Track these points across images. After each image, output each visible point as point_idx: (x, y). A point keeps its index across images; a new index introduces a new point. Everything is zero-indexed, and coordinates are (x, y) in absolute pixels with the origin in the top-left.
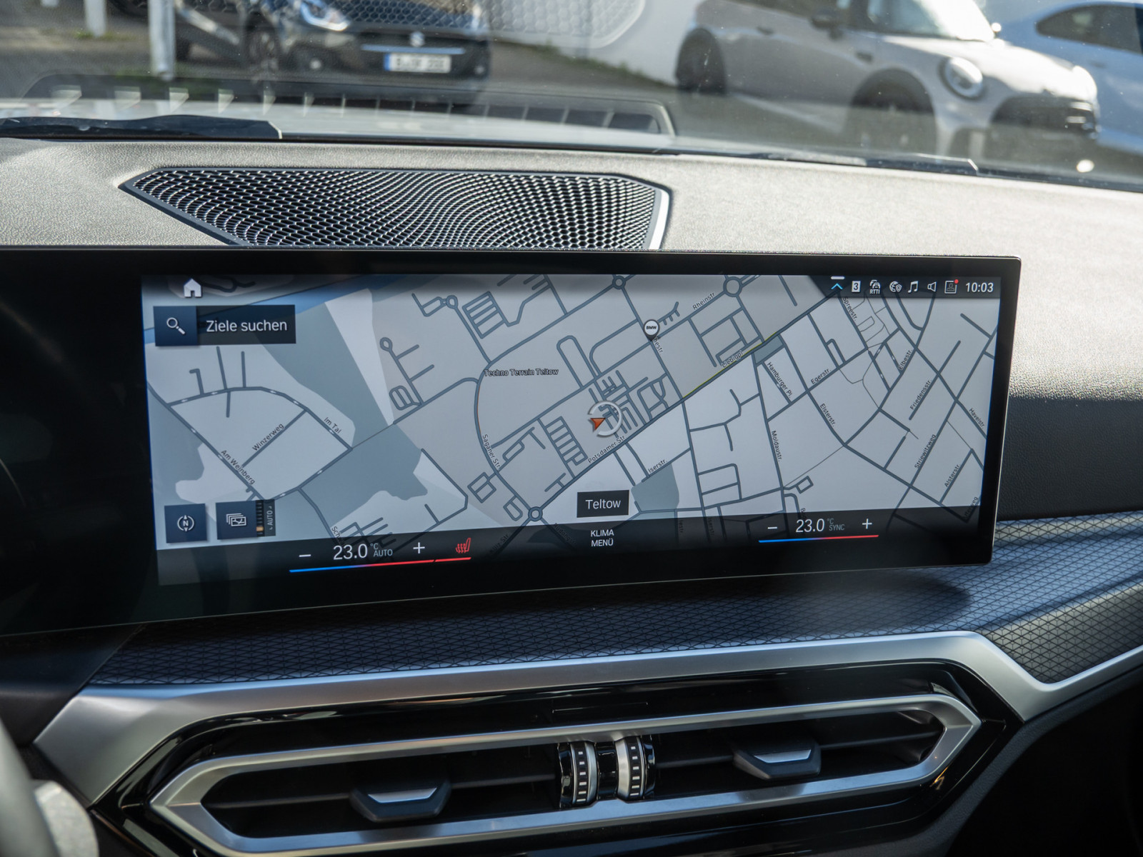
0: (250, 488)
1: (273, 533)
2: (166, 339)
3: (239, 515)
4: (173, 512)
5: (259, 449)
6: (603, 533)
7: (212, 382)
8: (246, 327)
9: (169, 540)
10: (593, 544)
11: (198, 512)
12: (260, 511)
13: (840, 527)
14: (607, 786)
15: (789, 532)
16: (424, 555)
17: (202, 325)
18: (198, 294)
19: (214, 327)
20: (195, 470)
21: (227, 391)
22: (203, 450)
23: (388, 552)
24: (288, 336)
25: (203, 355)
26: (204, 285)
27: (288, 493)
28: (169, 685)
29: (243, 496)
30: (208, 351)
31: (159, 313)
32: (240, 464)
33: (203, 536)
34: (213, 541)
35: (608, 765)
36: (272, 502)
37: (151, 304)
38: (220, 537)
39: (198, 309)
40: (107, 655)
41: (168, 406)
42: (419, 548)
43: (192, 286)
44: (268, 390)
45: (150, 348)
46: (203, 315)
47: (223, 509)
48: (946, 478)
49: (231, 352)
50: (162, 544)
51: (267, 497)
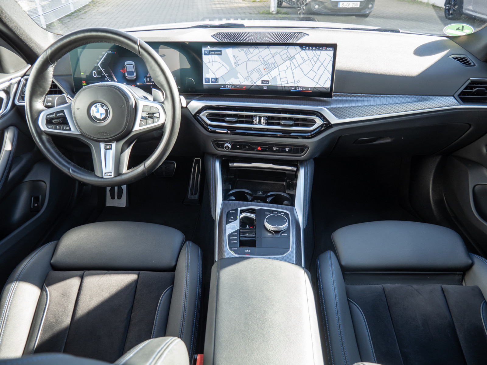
0: (215, 76)
1: (218, 83)
2: (205, 54)
3: (214, 80)
4: (206, 79)
5: (217, 70)
6: (265, 87)
7: (211, 61)
8: (215, 53)
9: (205, 82)
10: (264, 89)
11: (209, 79)
12: (217, 79)
13: (305, 89)
14: (260, 123)
15: (296, 90)
16: (239, 88)
17: (210, 52)
18: (209, 48)
19: (211, 53)
20: (208, 73)
21: (213, 62)
22: (209, 70)
23: (234, 87)
24: (221, 54)
25: (210, 57)
26: (210, 47)
27: (220, 77)
28: (203, 101)
29: (214, 77)
30: (210, 56)
31: (205, 51)
32: (214, 72)
33: (209, 82)
34: (210, 83)
35: (260, 120)
36: (218, 78)
37: (204, 49)
38: (212, 82)
39: (209, 50)
40: (197, 97)
41: (205, 64)
42: (238, 87)
43: (209, 47)
44: (218, 62)
45: (203, 55)
46: (210, 51)
47: (212, 79)
48: (324, 82)
49: (213, 56)
50: (204, 83)
51: (218, 77)
